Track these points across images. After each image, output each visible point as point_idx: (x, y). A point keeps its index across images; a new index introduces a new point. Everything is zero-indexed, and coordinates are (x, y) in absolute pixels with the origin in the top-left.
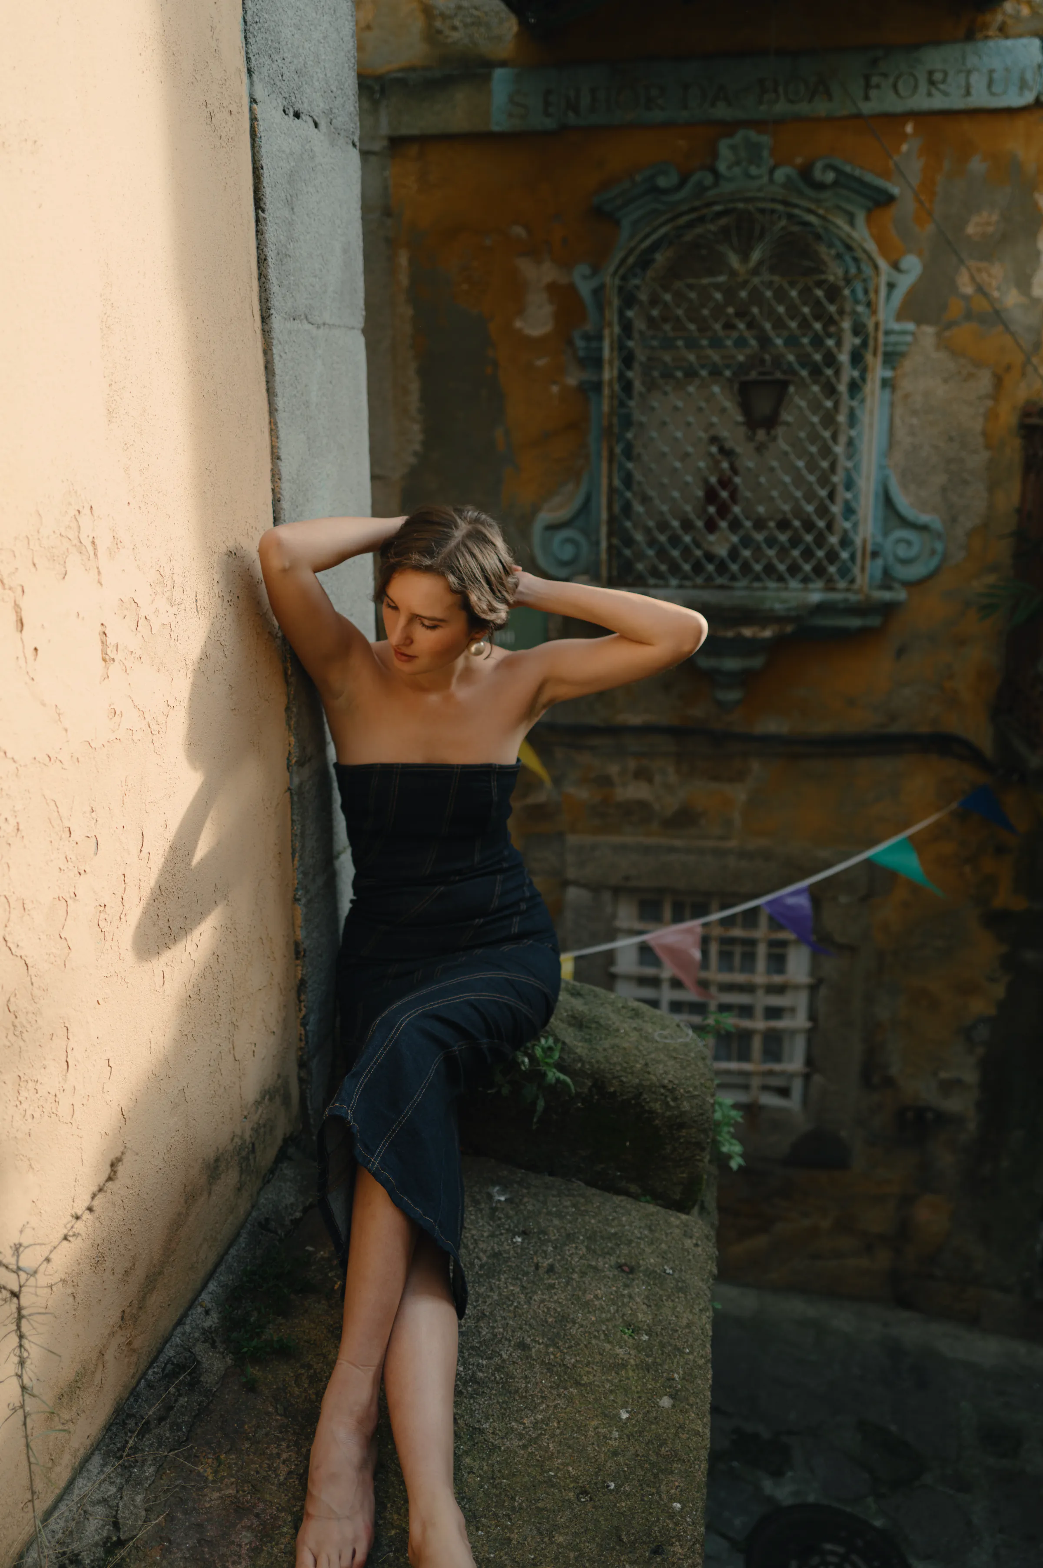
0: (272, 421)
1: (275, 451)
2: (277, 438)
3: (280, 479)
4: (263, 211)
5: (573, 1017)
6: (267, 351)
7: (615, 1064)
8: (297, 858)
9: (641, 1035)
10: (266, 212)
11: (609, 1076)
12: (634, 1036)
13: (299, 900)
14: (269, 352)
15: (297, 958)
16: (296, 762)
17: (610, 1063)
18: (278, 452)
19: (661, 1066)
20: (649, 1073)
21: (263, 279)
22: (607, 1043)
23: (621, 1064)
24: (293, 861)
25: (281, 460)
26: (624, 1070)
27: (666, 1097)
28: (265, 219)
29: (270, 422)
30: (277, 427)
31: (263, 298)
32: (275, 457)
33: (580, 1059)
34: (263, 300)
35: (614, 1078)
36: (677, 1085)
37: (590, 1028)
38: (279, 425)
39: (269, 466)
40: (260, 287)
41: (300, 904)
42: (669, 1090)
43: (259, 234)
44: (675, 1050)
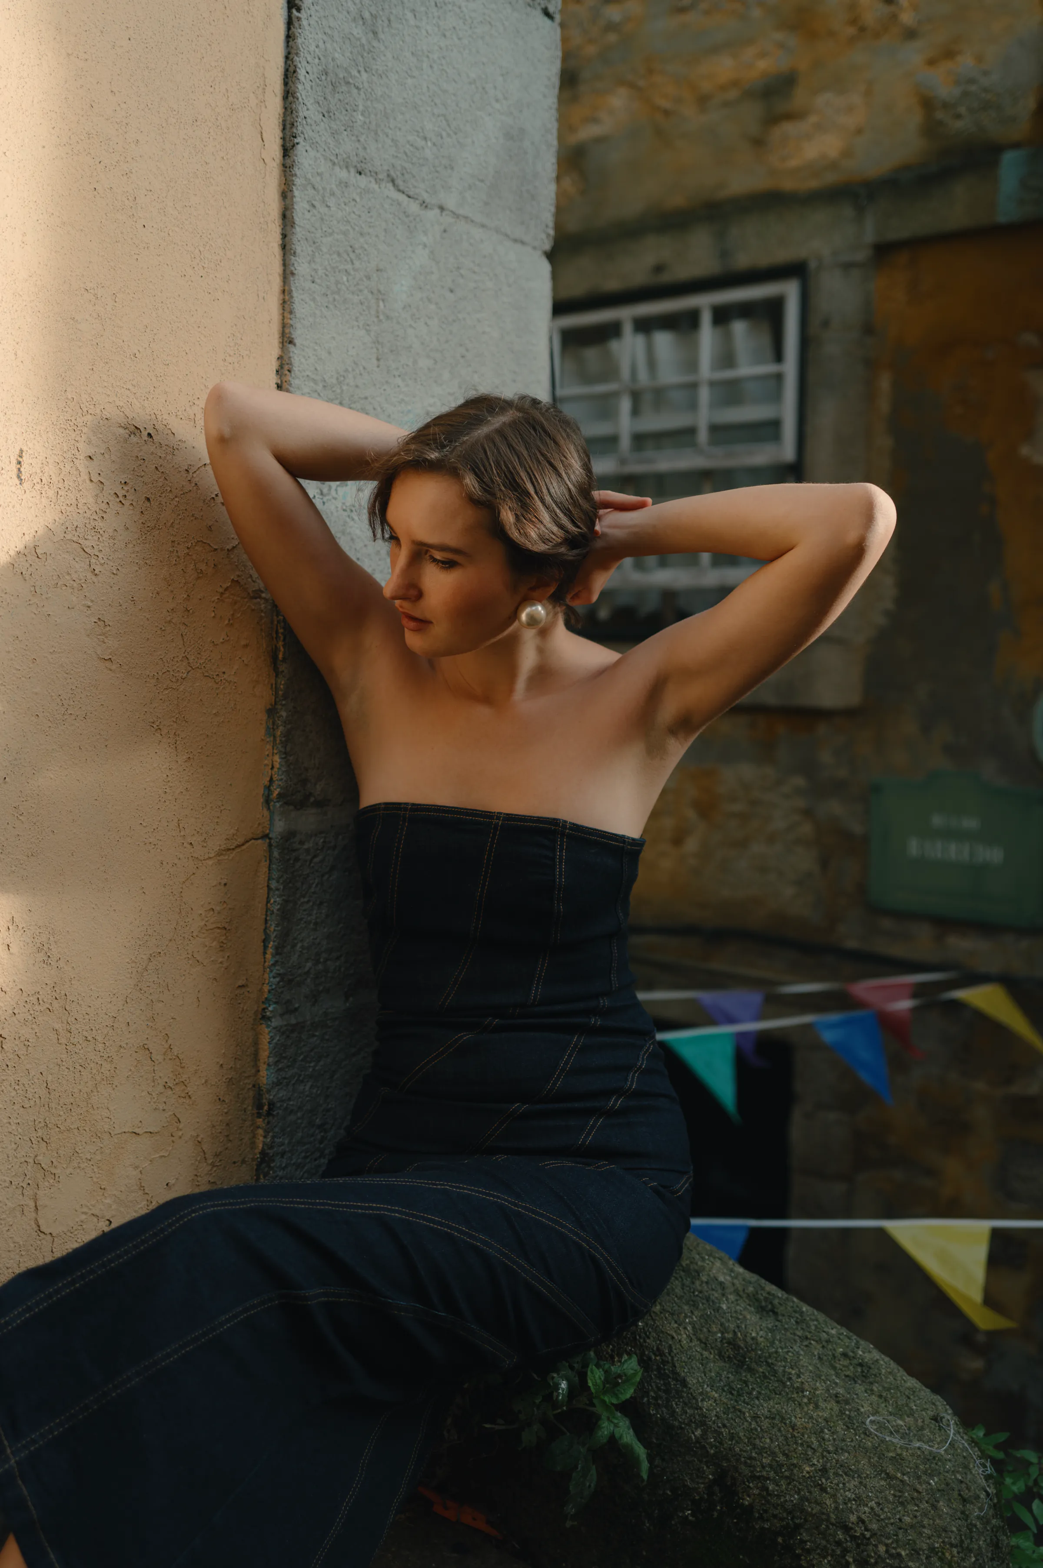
0: (287, 288)
1: (287, 331)
2: (291, 312)
3: (289, 371)
4: (299, 10)
5: (732, 1343)
6: (286, 194)
7: (761, 1451)
8: (270, 951)
9: (842, 1412)
10: (303, 11)
11: (746, 1471)
12: (829, 1408)
13: (269, 1019)
14: (289, 194)
15: (259, 1115)
16: (279, 794)
17: (754, 1446)
18: (290, 333)
19: (852, 1484)
20: (823, 1490)
21: (290, 98)
22: (765, 1408)
23: (773, 1454)
24: (265, 953)
25: (295, 345)
26: (777, 1467)
27: (845, 1551)
28: (299, 19)
29: (284, 291)
30: (292, 297)
31: (288, 122)
32: (286, 339)
33: (702, 1423)
34: (288, 126)
35: (754, 1478)
36: (874, 1535)
37: (750, 1370)
38: (295, 294)
39: (276, 351)
40: (286, 108)
41: (268, 1026)
42: (854, 1538)
43: (291, 40)
44: (898, 1460)
